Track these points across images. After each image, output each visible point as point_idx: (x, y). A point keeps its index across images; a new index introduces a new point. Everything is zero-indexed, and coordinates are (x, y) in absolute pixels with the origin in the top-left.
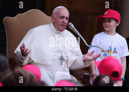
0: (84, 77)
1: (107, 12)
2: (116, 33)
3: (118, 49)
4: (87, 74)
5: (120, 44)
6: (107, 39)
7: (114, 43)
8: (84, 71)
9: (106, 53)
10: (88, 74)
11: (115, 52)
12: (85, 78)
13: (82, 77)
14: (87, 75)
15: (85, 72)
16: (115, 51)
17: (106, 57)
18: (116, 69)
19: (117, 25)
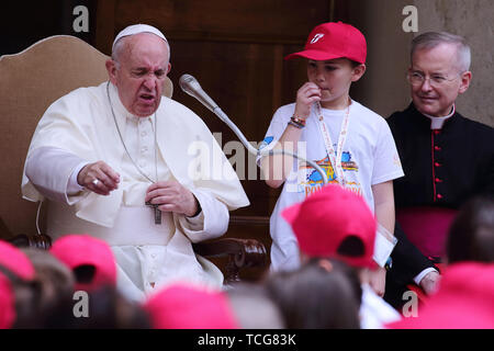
0: (246, 262)
1: (322, 36)
2: (350, 103)
3: (360, 154)
4: (256, 250)
5: (364, 138)
6: (321, 123)
7: (345, 136)
8: (246, 241)
9: (316, 170)
10: (261, 252)
11: (348, 164)
12: (250, 264)
13: (240, 264)
14: (258, 254)
15: (249, 244)
16: (349, 162)
17: (318, 185)
18: (353, 228)
19: (357, 77)
